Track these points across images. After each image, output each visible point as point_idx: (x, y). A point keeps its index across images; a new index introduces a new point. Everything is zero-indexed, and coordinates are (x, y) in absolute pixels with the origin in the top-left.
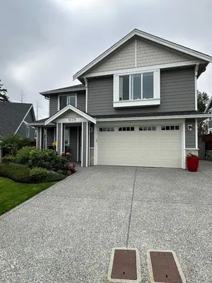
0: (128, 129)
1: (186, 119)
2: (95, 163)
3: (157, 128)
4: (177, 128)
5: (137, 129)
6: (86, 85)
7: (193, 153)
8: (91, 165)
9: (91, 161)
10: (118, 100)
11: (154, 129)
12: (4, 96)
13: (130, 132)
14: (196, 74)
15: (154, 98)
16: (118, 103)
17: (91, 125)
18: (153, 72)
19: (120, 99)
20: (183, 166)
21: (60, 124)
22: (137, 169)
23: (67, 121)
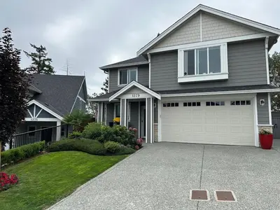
0: (194, 104)
1: (258, 93)
2: (160, 140)
3: (225, 103)
4: (248, 103)
5: (203, 105)
6: (149, 61)
7: (267, 130)
8: (156, 142)
9: (156, 137)
10: (183, 75)
11: (223, 104)
12: (49, 67)
13: (196, 107)
14: (267, 46)
15: (222, 72)
16: (182, 78)
17: (155, 100)
18: (219, 47)
19: (185, 74)
20: (257, 143)
21: (123, 100)
22: (205, 146)
23: (130, 96)
